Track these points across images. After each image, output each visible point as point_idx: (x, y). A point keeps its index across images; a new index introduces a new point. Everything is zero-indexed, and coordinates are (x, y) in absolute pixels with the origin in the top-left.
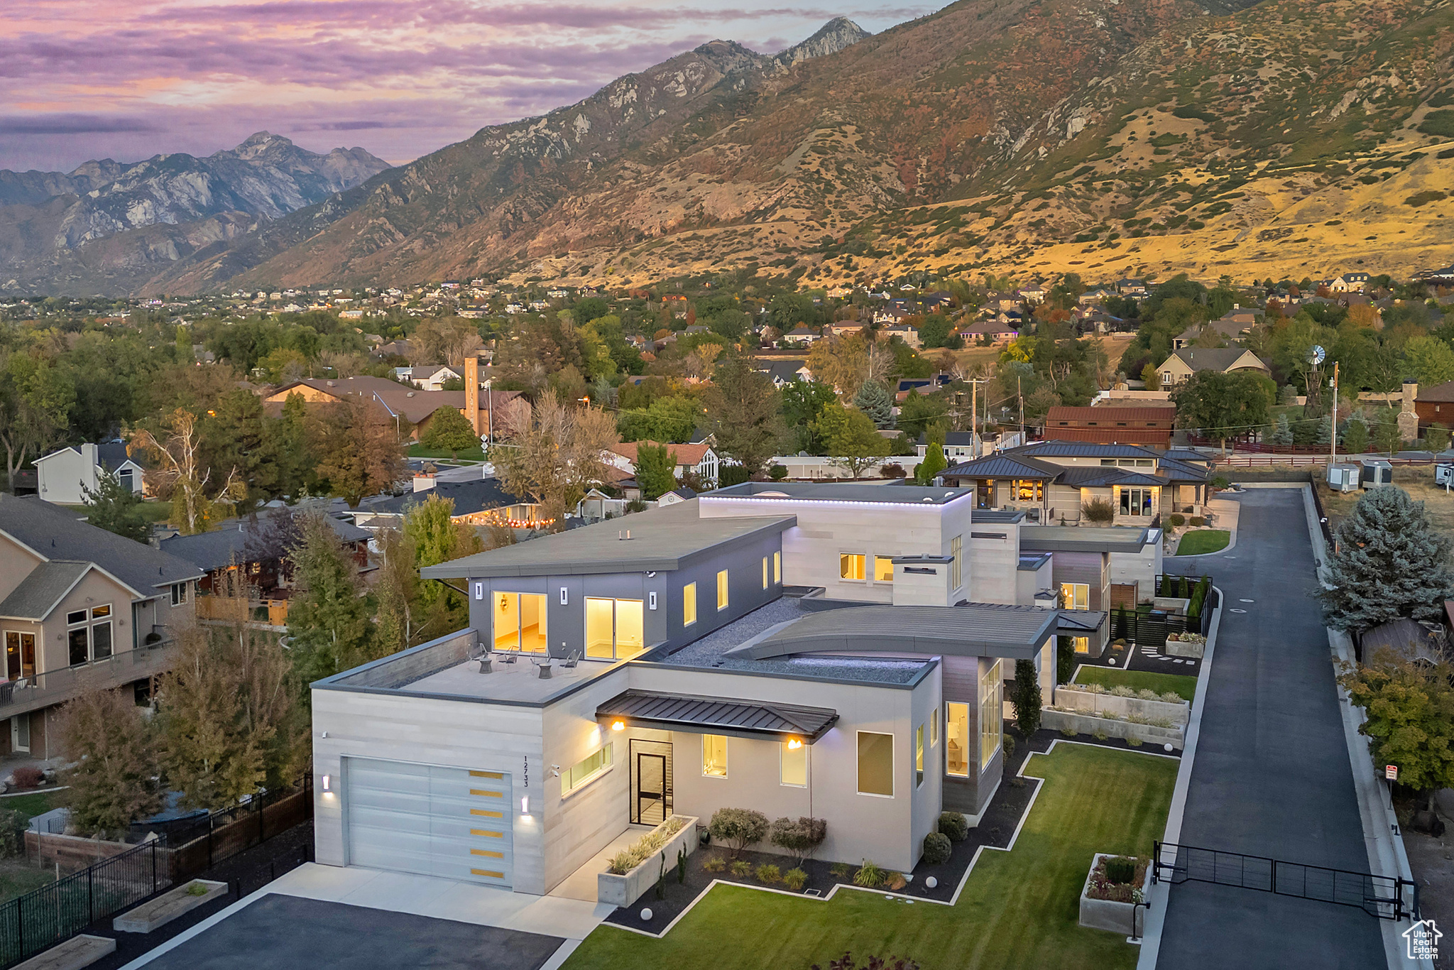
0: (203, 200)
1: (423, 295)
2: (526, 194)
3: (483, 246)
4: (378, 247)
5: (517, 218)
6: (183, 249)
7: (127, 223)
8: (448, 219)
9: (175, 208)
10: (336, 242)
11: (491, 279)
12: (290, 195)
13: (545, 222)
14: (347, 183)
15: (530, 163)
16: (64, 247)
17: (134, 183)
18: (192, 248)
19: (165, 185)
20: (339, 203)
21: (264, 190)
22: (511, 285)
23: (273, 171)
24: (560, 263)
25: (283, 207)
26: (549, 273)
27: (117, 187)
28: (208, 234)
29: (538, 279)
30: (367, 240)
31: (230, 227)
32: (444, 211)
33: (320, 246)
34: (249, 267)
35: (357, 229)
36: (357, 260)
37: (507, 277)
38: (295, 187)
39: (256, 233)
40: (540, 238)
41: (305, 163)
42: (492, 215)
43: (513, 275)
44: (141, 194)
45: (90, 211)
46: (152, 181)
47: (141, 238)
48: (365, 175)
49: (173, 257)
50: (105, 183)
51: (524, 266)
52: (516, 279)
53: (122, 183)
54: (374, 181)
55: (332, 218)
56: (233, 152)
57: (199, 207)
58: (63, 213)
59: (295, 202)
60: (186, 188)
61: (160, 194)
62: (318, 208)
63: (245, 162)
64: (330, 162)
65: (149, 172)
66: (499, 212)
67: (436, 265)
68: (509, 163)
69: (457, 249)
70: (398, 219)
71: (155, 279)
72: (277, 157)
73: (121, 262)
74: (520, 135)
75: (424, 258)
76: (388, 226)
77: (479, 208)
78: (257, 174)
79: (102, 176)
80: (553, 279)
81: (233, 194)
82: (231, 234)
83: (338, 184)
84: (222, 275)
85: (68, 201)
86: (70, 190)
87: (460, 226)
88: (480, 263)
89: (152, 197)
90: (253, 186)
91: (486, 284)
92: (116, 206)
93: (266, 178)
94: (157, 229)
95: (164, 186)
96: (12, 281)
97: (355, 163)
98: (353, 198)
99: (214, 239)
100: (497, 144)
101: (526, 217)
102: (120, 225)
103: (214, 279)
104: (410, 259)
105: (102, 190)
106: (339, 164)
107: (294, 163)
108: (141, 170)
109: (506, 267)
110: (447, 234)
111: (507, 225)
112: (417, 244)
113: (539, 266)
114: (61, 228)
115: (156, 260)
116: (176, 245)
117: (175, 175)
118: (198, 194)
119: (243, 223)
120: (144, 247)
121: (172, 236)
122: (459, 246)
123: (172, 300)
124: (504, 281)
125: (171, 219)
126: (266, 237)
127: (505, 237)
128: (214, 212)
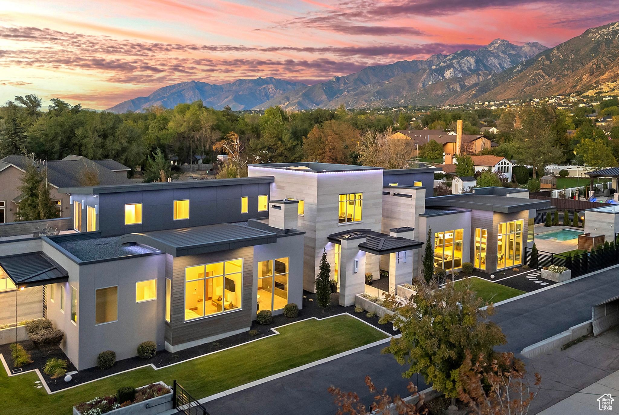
0: (472, 67)
1: (548, 101)
2: (604, 55)
3: (581, 79)
4: (537, 82)
5: (598, 67)
6: (462, 87)
7: (444, 77)
8: (568, 69)
9: (462, 71)
10: (520, 81)
11: (579, 93)
12: (506, 63)
13: (610, 67)
14: (530, 57)
15: (608, 42)
16: (421, 88)
17: (448, 62)
18: (466, 86)
19: (459, 62)
20: (525, 65)
21: (496, 62)
22: (588, 96)
23: (500, 54)
24: (612, 85)
25: (503, 68)
26: (607, 89)
27: (442, 64)
28: (472, 80)
29: (601, 93)
30: (533, 80)
31: (481, 77)
32: (566, 65)
33: (514, 83)
34: (486, 92)
35: (530, 75)
36: (527, 88)
37: (587, 92)
38: (508, 60)
39: (490, 79)
40: (606, 75)
41: (513, 50)
42: (587, 66)
43: (590, 91)
44: (449, 67)
45: (432, 74)
46: (454, 61)
47: (448, 83)
48: (537, 53)
49: (459, 90)
50: (438, 63)
51: (595, 87)
52: (591, 93)
53: (444, 62)
54: (539, 55)
55: (520, 71)
56: (485, 48)
57: (470, 70)
58: (422, 75)
59: (507, 66)
60: (466, 63)
61: (457, 66)
62: (515, 68)
63: (490, 51)
64: (523, 49)
65: (454, 58)
66: (591, 64)
68: (598, 43)
69: (570, 82)
70: (546, 70)
71: (451, 98)
72: (503, 48)
73: (440, 92)
74: (605, 31)
75: (555, 85)
76: (542, 73)
77: (582, 63)
78: (494, 56)
79: (437, 61)
80: (608, 92)
81: (484, 64)
82: (481, 80)
83: (526, 57)
84: (475, 96)
85: (424, 70)
86: (426, 66)
87: (573, 72)
88: (578, 87)
89: (453, 67)
90: (493, 60)
91: (577, 95)
92: (441, 71)
93: (497, 57)
94: (455, 79)
96: (402, 101)
97: (534, 48)
98: (531, 62)
99: (474, 82)
100: (594, 35)
101: (602, 66)
102: (441, 78)
103: (472, 98)
104: (549, 86)
105: (436, 66)
106: (526, 49)
107: (509, 50)
108: (451, 57)
109: (588, 87)
110: (567, 75)
111: (593, 70)
112: (553, 80)
113: (602, 87)
114: (421, 81)
115: (452, 91)
116: (460, 85)
117: (463, 58)
118: (471, 65)
119: (486, 75)
120: (449, 86)
121: (459, 82)
122: (571, 80)
123: (453, 106)
124: (585, 94)
125: (460, 75)
126: (494, 80)
127: (591, 75)
128: (476, 71)
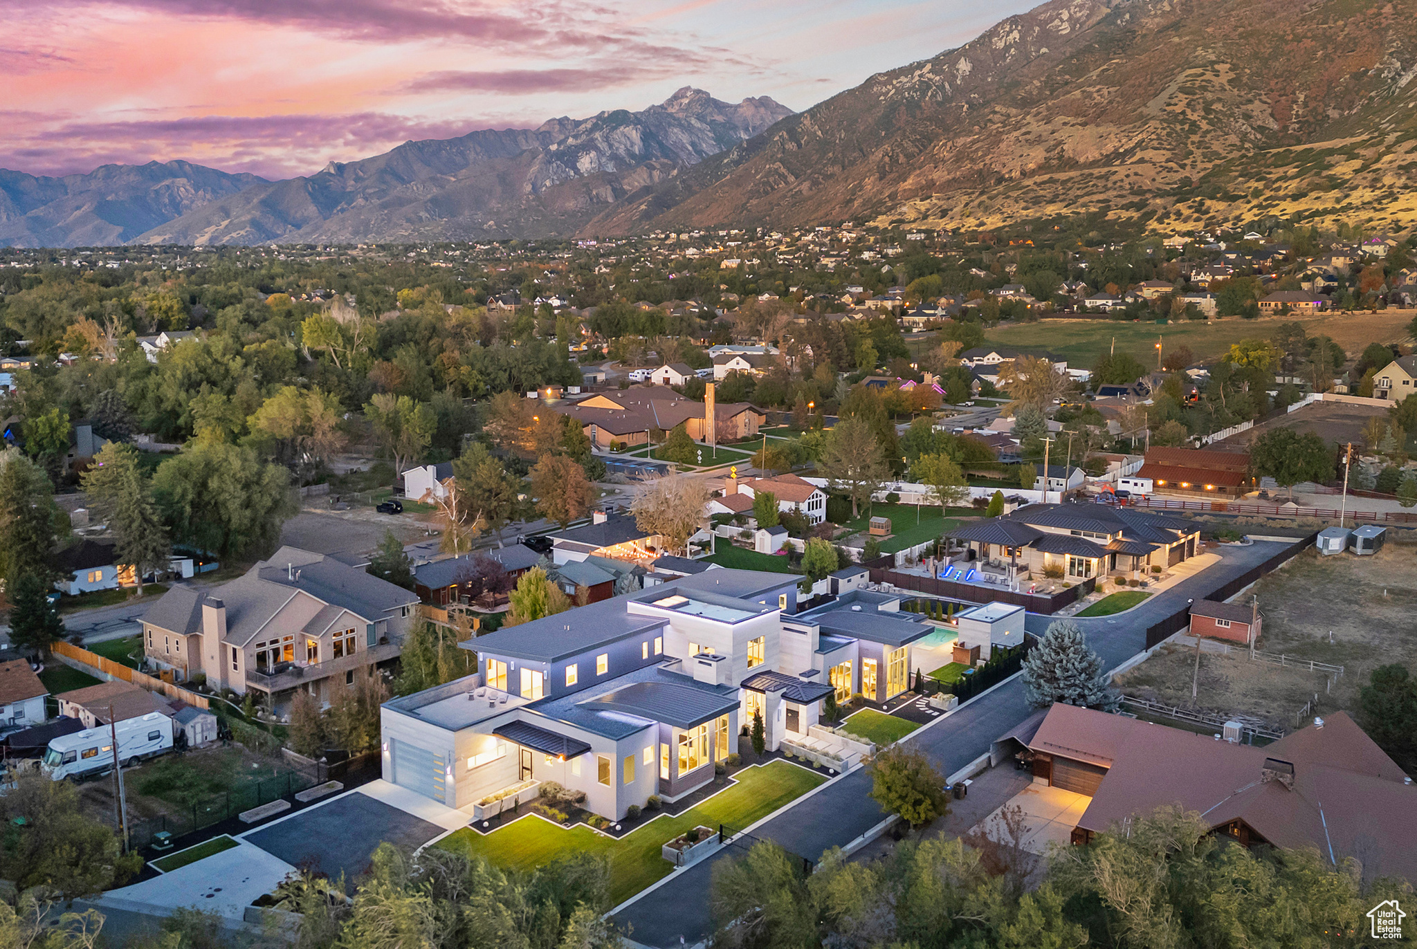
0: (636, 150)
1: (799, 239)
2: (904, 136)
3: (860, 187)
4: (773, 189)
5: (894, 160)
6: (618, 193)
7: (577, 171)
8: (834, 162)
9: (615, 157)
10: (738, 186)
11: (859, 222)
12: (706, 142)
13: (917, 164)
14: (754, 128)
15: (913, 105)
16: (530, 193)
17: (584, 137)
18: (625, 192)
19: (607, 137)
20: (745, 149)
21: (685, 138)
22: (877, 227)
23: (693, 121)
24: (923, 206)
25: (699, 152)
26: (912, 215)
27: (571, 141)
28: (637, 180)
29: (901, 221)
30: (764, 183)
31: (656, 173)
32: (830, 154)
33: (726, 189)
34: (669, 207)
35: (757, 173)
36: (754, 202)
37: (874, 219)
38: (711, 135)
39: (675, 178)
40: (910, 181)
41: (720, 113)
42: (872, 158)
43: (880, 218)
44: (589, 146)
45: (550, 162)
46: (597, 135)
47: (586, 185)
48: (769, 121)
49: (610, 200)
50: (562, 137)
51: (890, 209)
52: (882, 222)
53: (575, 137)
54: (776, 127)
55: (737, 163)
56: (662, 106)
57: (632, 155)
58: (529, 165)
59: (709, 147)
60: (623, 139)
61: (603, 146)
62: (726, 154)
63: (671, 115)
64: (741, 110)
65: (596, 127)
66: (879, 154)
67: (819, 205)
68: (893, 107)
69: (839, 190)
70: (791, 163)
71: (596, 219)
72: (698, 109)
73: (571, 205)
74: (905, 80)
75: (810, 198)
76: (783, 170)
77: (861, 150)
78: (681, 126)
79: (560, 131)
80: (914, 221)
81: (660, 144)
82: (656, 179)
83: (746, 130)
84: (646, 215)
85: (534, 155)
86: (536, 144)
87: (844, 168)
88: (856, 204)
89: (596, 149)
90: (677, 136)
91: (854, 226)
92: (569, 157)
93: (688, 128)
94: (601, 176)
95: (606, 139)
96: (491, 223)
97: (762, 110)
98: (757, 144)
99: (643, 184)
100: (884, 90)
101: (902, 159)
102: (572, 173)
103: (640, 220)
104: (798, 200)
105: (559, 144)
106: (748, 112)
107: (711, 113)
108: (589, 125)
109: (876, 208)
110: (832, 176)
111: (884, 166)
112: (805, 186)
113: (904, 209)
114: (528, 176)
115: (597, 203)
116: (614, 190)
117: (615, 128)
118: (632, 144)
119: (665, 169)
120: (589, 192)
121: (610, 182)
122: (840, 188)
123: (604, 241)
124: (872, 224)
125: (610, 168)
126: (683, 181)
127: (881, 179)
128: (643, 159)
